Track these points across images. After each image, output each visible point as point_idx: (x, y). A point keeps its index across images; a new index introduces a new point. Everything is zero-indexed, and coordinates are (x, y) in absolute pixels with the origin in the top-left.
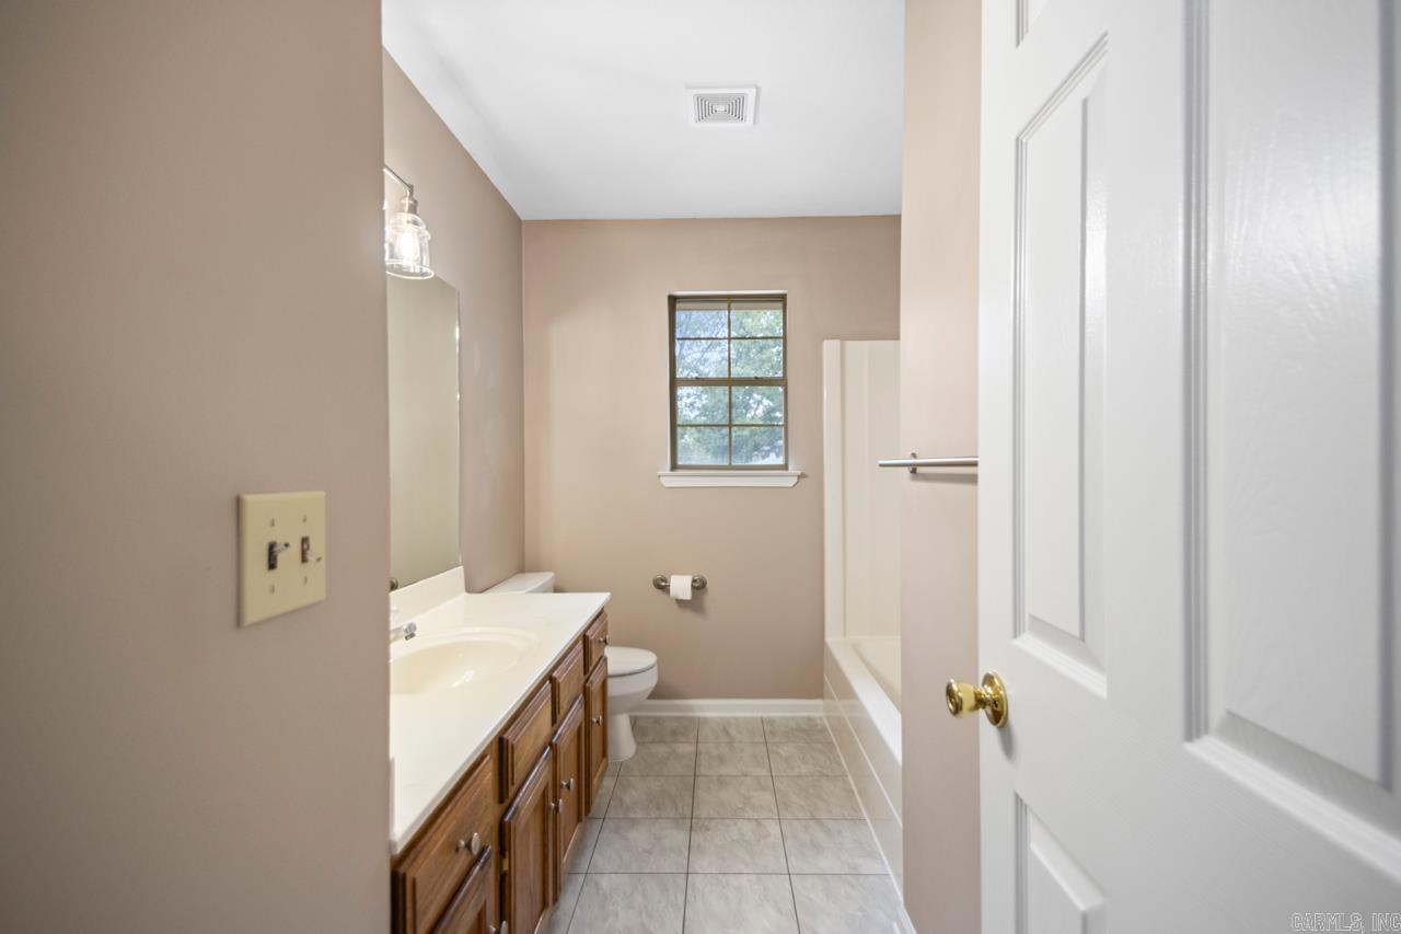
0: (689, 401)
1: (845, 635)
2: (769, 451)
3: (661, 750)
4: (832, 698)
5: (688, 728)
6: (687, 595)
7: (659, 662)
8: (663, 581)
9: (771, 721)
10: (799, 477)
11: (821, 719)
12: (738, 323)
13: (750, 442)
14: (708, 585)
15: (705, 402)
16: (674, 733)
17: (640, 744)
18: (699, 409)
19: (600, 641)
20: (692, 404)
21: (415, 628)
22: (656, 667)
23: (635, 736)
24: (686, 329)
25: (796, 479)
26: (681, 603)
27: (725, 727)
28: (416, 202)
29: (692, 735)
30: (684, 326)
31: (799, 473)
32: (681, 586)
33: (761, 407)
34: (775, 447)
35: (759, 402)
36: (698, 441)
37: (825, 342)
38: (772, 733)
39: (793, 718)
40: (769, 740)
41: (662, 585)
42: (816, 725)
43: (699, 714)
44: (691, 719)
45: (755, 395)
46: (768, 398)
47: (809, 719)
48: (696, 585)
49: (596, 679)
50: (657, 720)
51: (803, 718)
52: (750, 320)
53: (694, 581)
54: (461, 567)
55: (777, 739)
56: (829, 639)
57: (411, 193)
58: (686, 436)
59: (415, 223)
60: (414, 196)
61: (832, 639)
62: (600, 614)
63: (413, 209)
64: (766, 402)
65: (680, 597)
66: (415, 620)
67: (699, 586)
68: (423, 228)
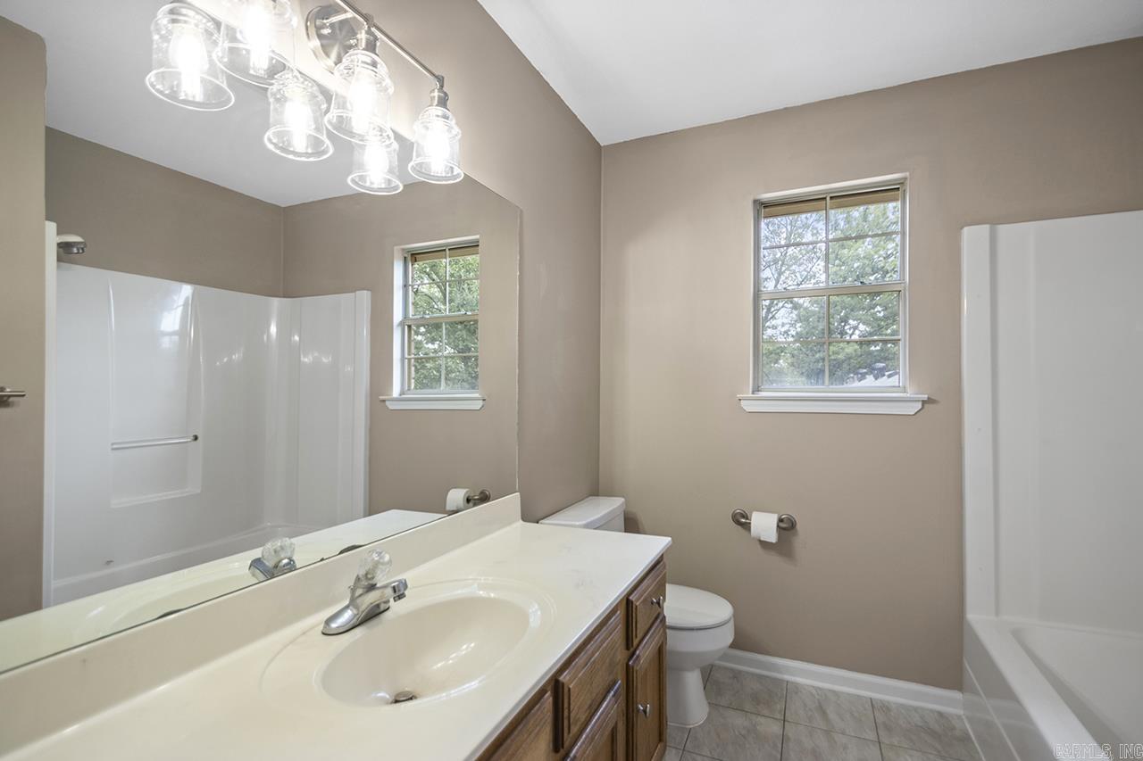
0: (783, 330)
1: (997, 614)
2: (866, 373)
3: (738, 721)
4: (975, 692)
5: (773, 695)
6: (772, 537)
7: (736, 615)
8: (743, 517)
9: (885, 708)
10: (924, 402)
11: (959, 717)
12: (834, 255)
13: (845, 365)
14: (798, 527)
15: (799, 330)
16: (756, 699)
17: (713, 705)
18: (793, 336)
19: (652, 603)
20: (786, 332)
21: (406, 586)
22: (732, 622)
23: (707, 696)
24: (782, 265)
25: (919, 405)
26: (765, 545)
27: (822, 704)
28: (446, 94)
29: (780, 706)
30: (780, 262)
31: (925, 397)
32: (764, 525)
33: (857, 332)
34: (874, 369)
35: (855, 328)
36: (792, 365)
37: (966, 229)
38: (888, 729)
39: (916, 709)
40: (885, 739)
41: (741, 520)
42: (953, 728)
43: (786, 677)
44: (777, 682)
45: (851, 321)
46: (864, 324)
47: (940, 714)
48: (782, 525)
49: (645, 652)
50: (737, 675)
51: (932, 711)
52: (846, 251)
53: (781, 520)
54: (518, 494)
55: (895, 741)
56: (972, 616)
57: (442, 86)
58: (781, 361)
59: (446, 117)
60: (445, 89)
61: (977, 617)
62: (657, 564)
63: (443, 102)
64: (862, 327)
65: (762, 539)
66: (407, 576)
67: (787, 527)
68: (453, 122)
